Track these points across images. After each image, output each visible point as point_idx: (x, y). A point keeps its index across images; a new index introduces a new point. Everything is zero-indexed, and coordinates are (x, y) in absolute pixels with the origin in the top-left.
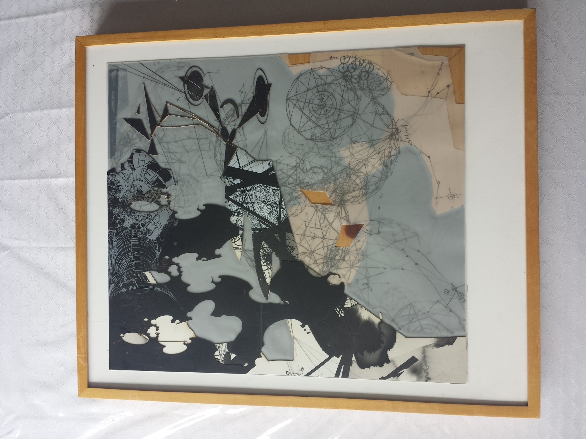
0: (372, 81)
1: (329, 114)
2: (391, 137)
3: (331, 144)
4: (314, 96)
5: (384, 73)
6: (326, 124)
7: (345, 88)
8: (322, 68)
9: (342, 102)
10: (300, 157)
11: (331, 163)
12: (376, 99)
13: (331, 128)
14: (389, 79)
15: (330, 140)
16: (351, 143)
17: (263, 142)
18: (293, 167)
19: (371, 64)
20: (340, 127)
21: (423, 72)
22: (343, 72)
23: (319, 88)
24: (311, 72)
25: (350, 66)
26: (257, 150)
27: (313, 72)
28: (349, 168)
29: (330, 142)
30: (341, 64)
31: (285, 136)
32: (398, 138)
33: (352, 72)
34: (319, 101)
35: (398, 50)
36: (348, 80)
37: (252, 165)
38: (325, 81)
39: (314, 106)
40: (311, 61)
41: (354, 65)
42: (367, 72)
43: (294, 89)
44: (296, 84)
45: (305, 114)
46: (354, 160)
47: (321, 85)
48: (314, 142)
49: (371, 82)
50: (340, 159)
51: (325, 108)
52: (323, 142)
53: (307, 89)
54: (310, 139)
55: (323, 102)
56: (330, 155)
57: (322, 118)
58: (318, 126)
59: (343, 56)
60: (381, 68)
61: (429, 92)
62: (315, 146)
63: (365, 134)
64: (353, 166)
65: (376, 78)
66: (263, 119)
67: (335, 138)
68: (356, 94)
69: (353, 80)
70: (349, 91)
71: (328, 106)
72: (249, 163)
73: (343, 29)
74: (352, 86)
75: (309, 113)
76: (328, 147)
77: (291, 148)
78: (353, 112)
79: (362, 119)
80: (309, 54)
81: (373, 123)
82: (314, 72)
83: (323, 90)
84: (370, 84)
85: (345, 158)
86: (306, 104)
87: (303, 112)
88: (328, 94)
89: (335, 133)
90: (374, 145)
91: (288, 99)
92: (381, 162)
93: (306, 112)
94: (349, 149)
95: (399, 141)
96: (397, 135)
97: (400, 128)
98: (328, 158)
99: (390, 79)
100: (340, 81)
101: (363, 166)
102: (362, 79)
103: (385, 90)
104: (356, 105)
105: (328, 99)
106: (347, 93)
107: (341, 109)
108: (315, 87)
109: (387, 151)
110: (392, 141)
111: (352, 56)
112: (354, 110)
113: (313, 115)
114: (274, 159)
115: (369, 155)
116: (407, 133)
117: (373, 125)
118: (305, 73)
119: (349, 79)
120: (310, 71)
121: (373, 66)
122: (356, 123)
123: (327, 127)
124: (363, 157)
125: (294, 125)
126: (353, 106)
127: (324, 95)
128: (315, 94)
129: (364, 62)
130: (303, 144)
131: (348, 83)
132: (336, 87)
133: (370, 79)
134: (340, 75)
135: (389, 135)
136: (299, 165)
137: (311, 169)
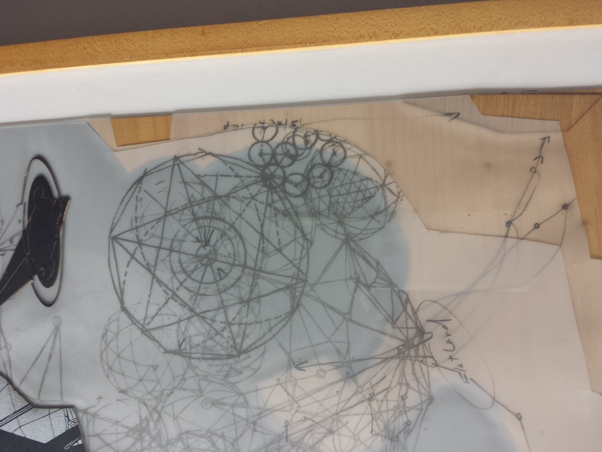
0: (343, 191)
1: (226, 282)
2: (404, 352)
3: (234, 368)
4: (183, 232)
5: (375, 170)
6: (219, 308)
7: (269, 208)
8: (204, 154)
9: (261, 249)
10: (149, 403)
11: (235, 423)
12: (354, 242)
13: (233, 322)
14: (390, 186)
15: (230, 356)
16: (289, 368)
17: (50, 356)
18: (132, 430)
19: (337, 143)
20: (259, 320)
21: (488, 165)
22: (261, 166)
23: (196, 208)
24: (174, 165)
25: (279, 150)
26: (36, 376)
27: (178, 164)
28: (285, 440)
29: (231, 361)
30: (253, 145)
31: (108, 341)
32: (425, 357)
33: (285, 167)
34: (198, 245)
35: (414, 104)
36: (275, 188)
37: (24, 419)
38: (214, 190)
39: (184, 258)
40: (172, 135)
41: (290, 147)
42: (328, 166)
43: (130, 213)
44: (134, 198)
45: (159, 281)
46: (300, 416)
47: (203, 200)
48: (187, 359)
49: (339, 195)
50: (260, 414)
51: (216, 265)
52: (210, 362)
53: (166, 212)
54: (175, 352)
55: (208, 248)
56: (231, 401)
57: (209, 292)
58: (198, 315)
59: (261, 123)
60: (367, 154)
61: (509, 224)
62: (190, 374)
63: (329, 340)
64: (296, 435)
65: (353, 183)
66: (49, 293)
67: (246, 351)
68: (299, 228)
69: (290, 188)
70: (280, 217)
71: (223, 259)
72: (16, 412)
73: (256, 46)
74: (288, 206)
75: (172, 278)
76: (227, 376)
77: (123, 374)
78: (293, 277)
79: (319, 299)
80: (167, 115)
81: (351, 309)
82: (181, 166)
83: (209, 214)
84: (336, 198)
85: (272, 410)
86: (164, 254)
87: (154, 276)
88: (221, 225)
89: (245, 336)
90: (354, 376)
91: (114, 239)
92: (378, 425)
93: (164, 274)
94: (284, 385)
95: (426, 365)
96: (421, 347)
97: (429, 327)
98: (227, 408)
99: (393, 187)
100: (254, 189)
101: (325, 435)
102: (313, 186)
103: (381, 218)
104: (301, 259)
105: (223, 239)
106: (273, 225)
107: (258, 268)
108: (185, 207)
109: (394, 395)
110: (408, 363)
111: (284, 122)
112: (296, 270)
113: (181, 284)
114: (79, 403)
115: (341, 405)
116: (449, 342)
117: (349, 317)
118: (158, 168)
119: (278, 186)
120: (171, 163)
121: (344, 149)
122: (301, 308)
123: (221, 317)
124: (326, 409)
125: (131, 311)
126: (291, 262)
127: (211, 229)
128: (187, 227)
129: (318, 138)
130: (157, 366)
131: (276, 197)
132: (244, 206)
133: (336, 185)
134: (253, 173)
135: (398, 348)
136: (148, 424)
137: (179, 438)
